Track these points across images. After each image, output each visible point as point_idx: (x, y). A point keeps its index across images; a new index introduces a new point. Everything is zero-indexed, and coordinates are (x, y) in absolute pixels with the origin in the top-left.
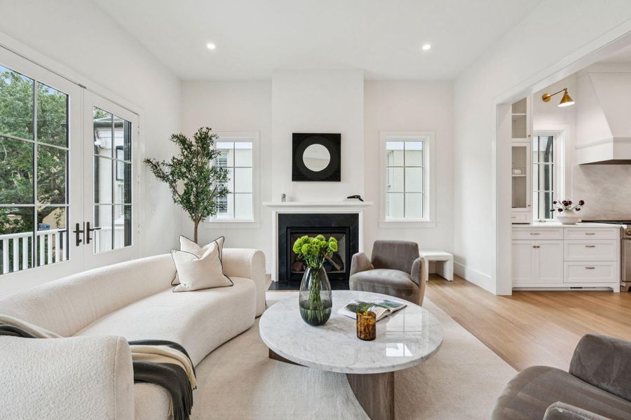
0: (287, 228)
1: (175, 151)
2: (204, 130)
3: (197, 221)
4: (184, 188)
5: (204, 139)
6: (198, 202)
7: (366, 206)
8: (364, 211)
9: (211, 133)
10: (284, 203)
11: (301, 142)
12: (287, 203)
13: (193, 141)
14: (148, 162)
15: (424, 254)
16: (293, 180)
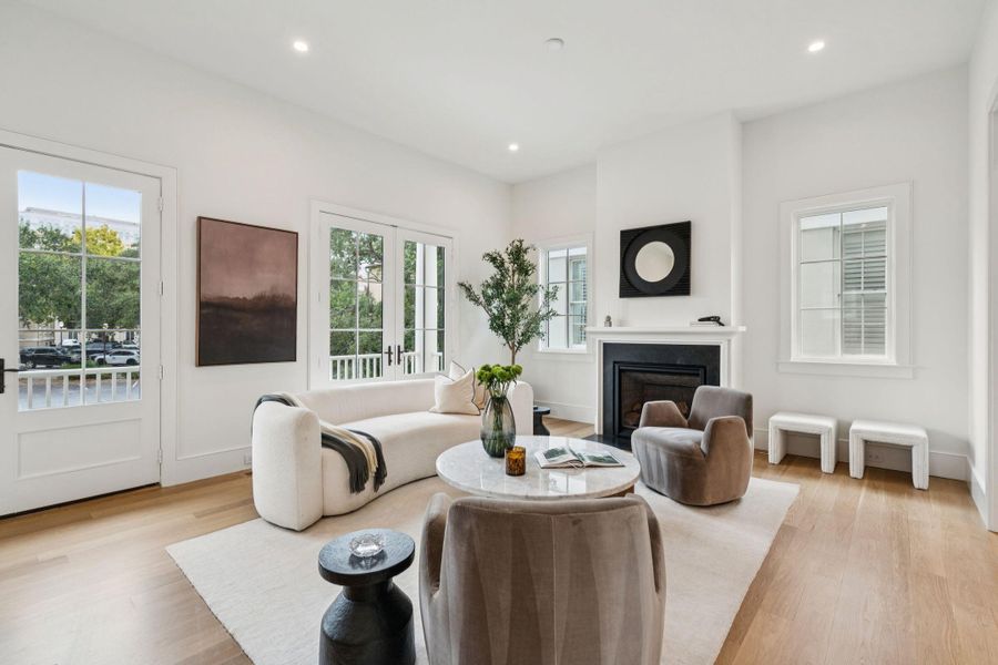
0: (615, 362)
1: (490, 271)
2: (517, 243)
3: (515, 349)
5: (517, 253)
7: (731, 333)
8: (729, 341)
9: (525, 246)
10: (609, 329)
11: (632, 241)
12: (614, 328)
13: (505, 257)
14: (462, 285)
15: (855, 426)
16: (622, 296)
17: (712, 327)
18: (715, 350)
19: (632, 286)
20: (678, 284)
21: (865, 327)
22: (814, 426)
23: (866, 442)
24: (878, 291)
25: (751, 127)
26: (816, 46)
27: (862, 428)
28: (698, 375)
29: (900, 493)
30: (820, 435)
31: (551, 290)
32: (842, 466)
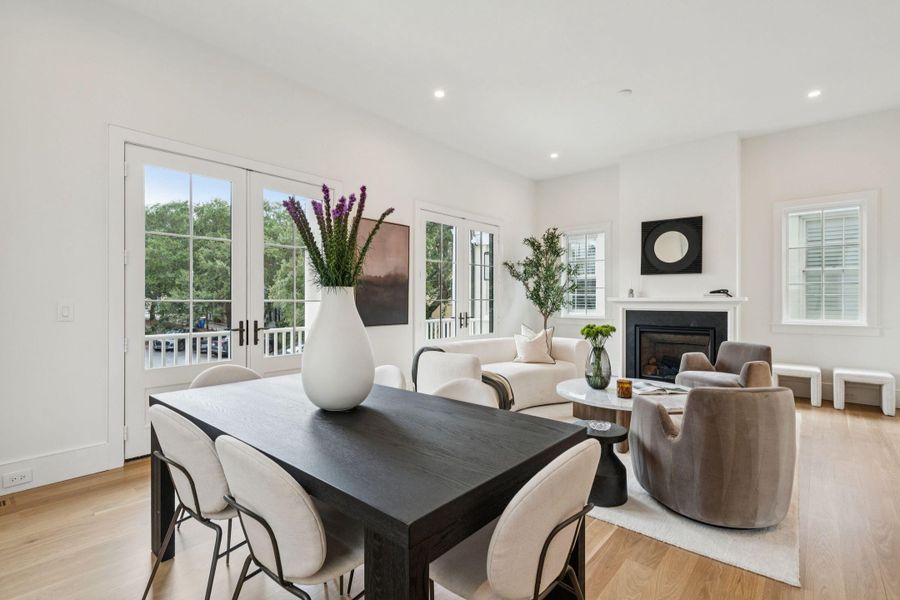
0: (636, 326)
1: (528, 253)
2: (552, 231)
3: (546, 315)
4: (534, 285)
5: (552, 239)
6: (547, 298)
7: (737, 303)
8: (735, 308)
9: (557, 233)
10: (631, 299)
11: (651, 231)
12: (635, 299)
13: (542, 242)
14: (506, 264)
15: (837, 371)
16: (642, 273)
17: (722, 298)
18: (723, 316)
19: (651, 265)
20: (692, 264)
21: (826, 297)
22: (806, 372)
23: (846, 382)
24: (837, 268)
25: (749, 144)
26: (814, 94)
27: (842, 373)
28: (708, 335)
29: (875, 418)
30: (809, 379)
31: (573, 268)
32: (827, 402)
